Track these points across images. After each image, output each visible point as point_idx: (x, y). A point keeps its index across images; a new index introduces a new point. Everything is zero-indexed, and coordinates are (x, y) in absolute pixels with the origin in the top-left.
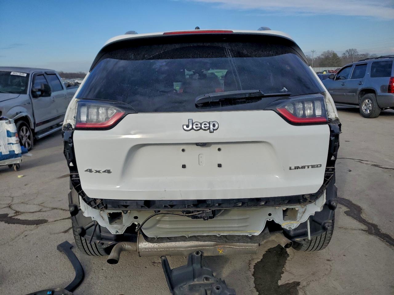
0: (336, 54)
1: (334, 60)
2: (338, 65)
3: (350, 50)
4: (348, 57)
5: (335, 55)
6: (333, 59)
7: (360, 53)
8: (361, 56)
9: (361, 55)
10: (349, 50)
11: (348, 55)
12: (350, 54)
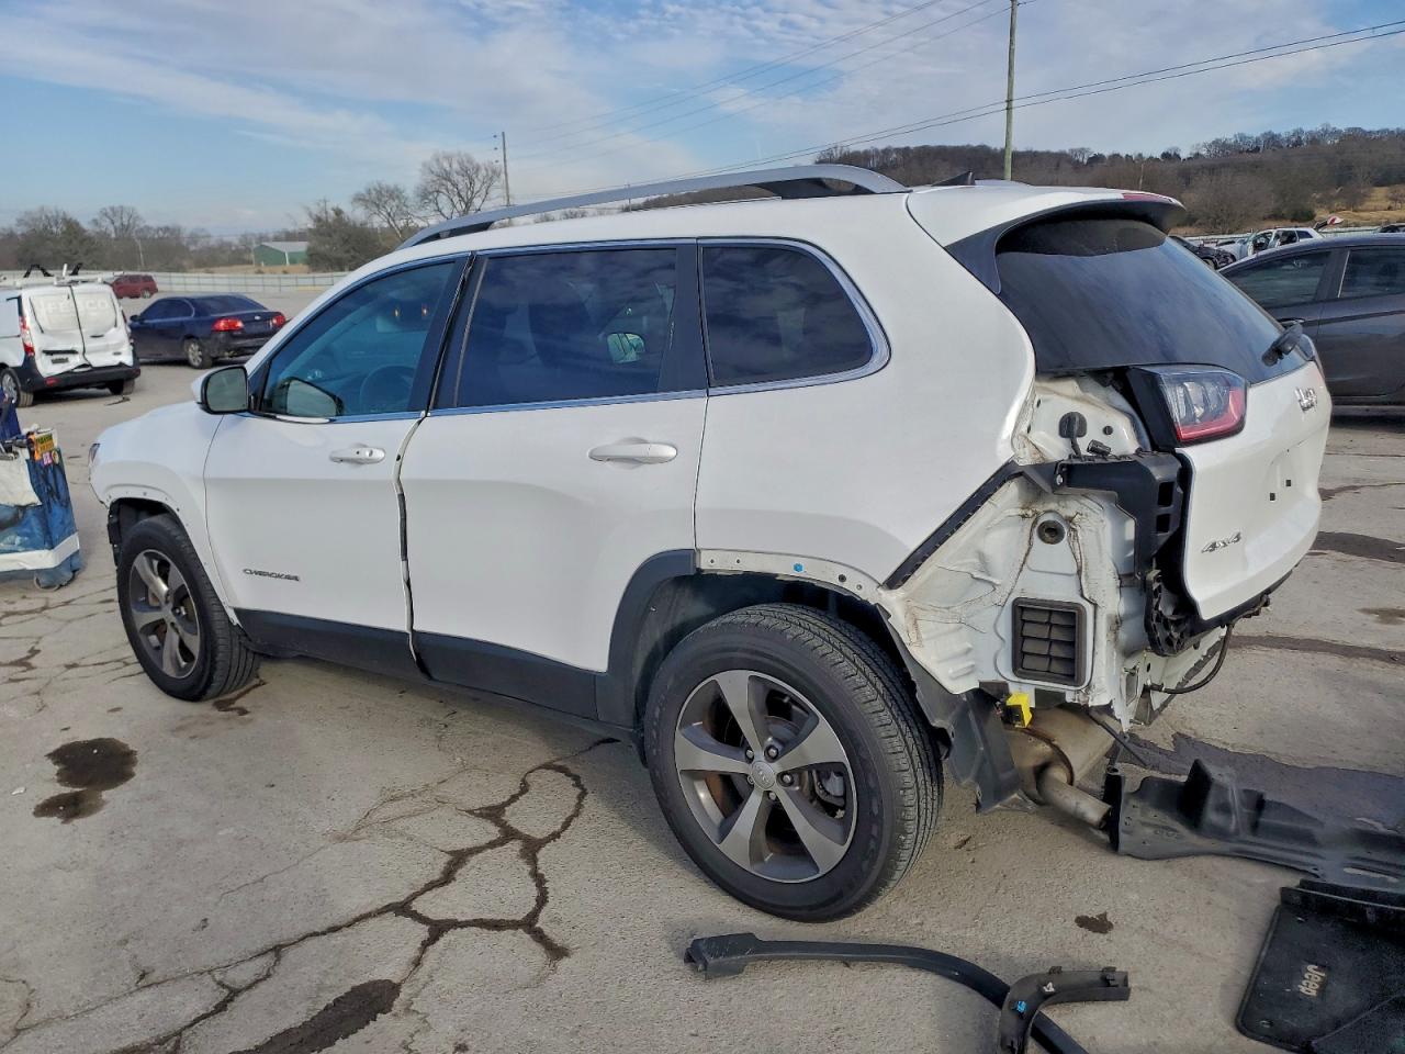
0: (77, 224)
1: (75, 242)
2: (94, 262)
3: (112, 209)
4: (113, 236)
5: (72, 227)
6: (71, 242)
7: (153, 223)
8: (160, 232)
9: (159, 229)
10: (110, 213)
11: (112, 229)
12: (117, 224)
